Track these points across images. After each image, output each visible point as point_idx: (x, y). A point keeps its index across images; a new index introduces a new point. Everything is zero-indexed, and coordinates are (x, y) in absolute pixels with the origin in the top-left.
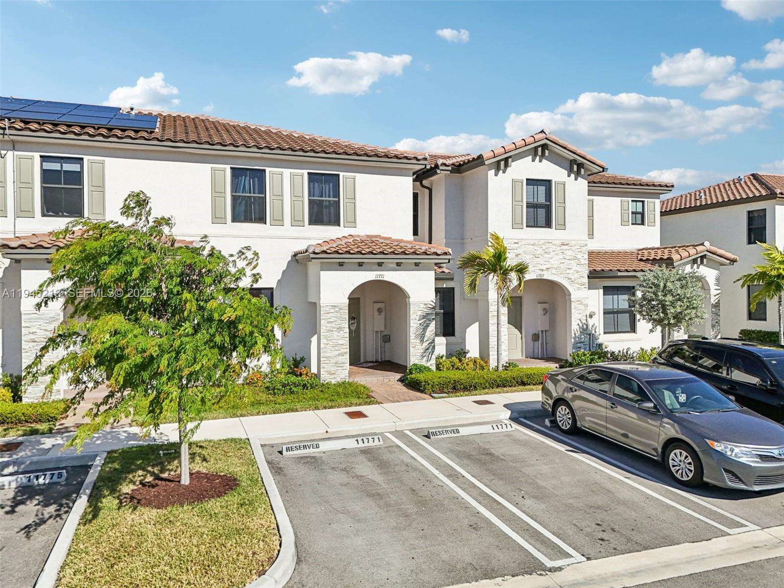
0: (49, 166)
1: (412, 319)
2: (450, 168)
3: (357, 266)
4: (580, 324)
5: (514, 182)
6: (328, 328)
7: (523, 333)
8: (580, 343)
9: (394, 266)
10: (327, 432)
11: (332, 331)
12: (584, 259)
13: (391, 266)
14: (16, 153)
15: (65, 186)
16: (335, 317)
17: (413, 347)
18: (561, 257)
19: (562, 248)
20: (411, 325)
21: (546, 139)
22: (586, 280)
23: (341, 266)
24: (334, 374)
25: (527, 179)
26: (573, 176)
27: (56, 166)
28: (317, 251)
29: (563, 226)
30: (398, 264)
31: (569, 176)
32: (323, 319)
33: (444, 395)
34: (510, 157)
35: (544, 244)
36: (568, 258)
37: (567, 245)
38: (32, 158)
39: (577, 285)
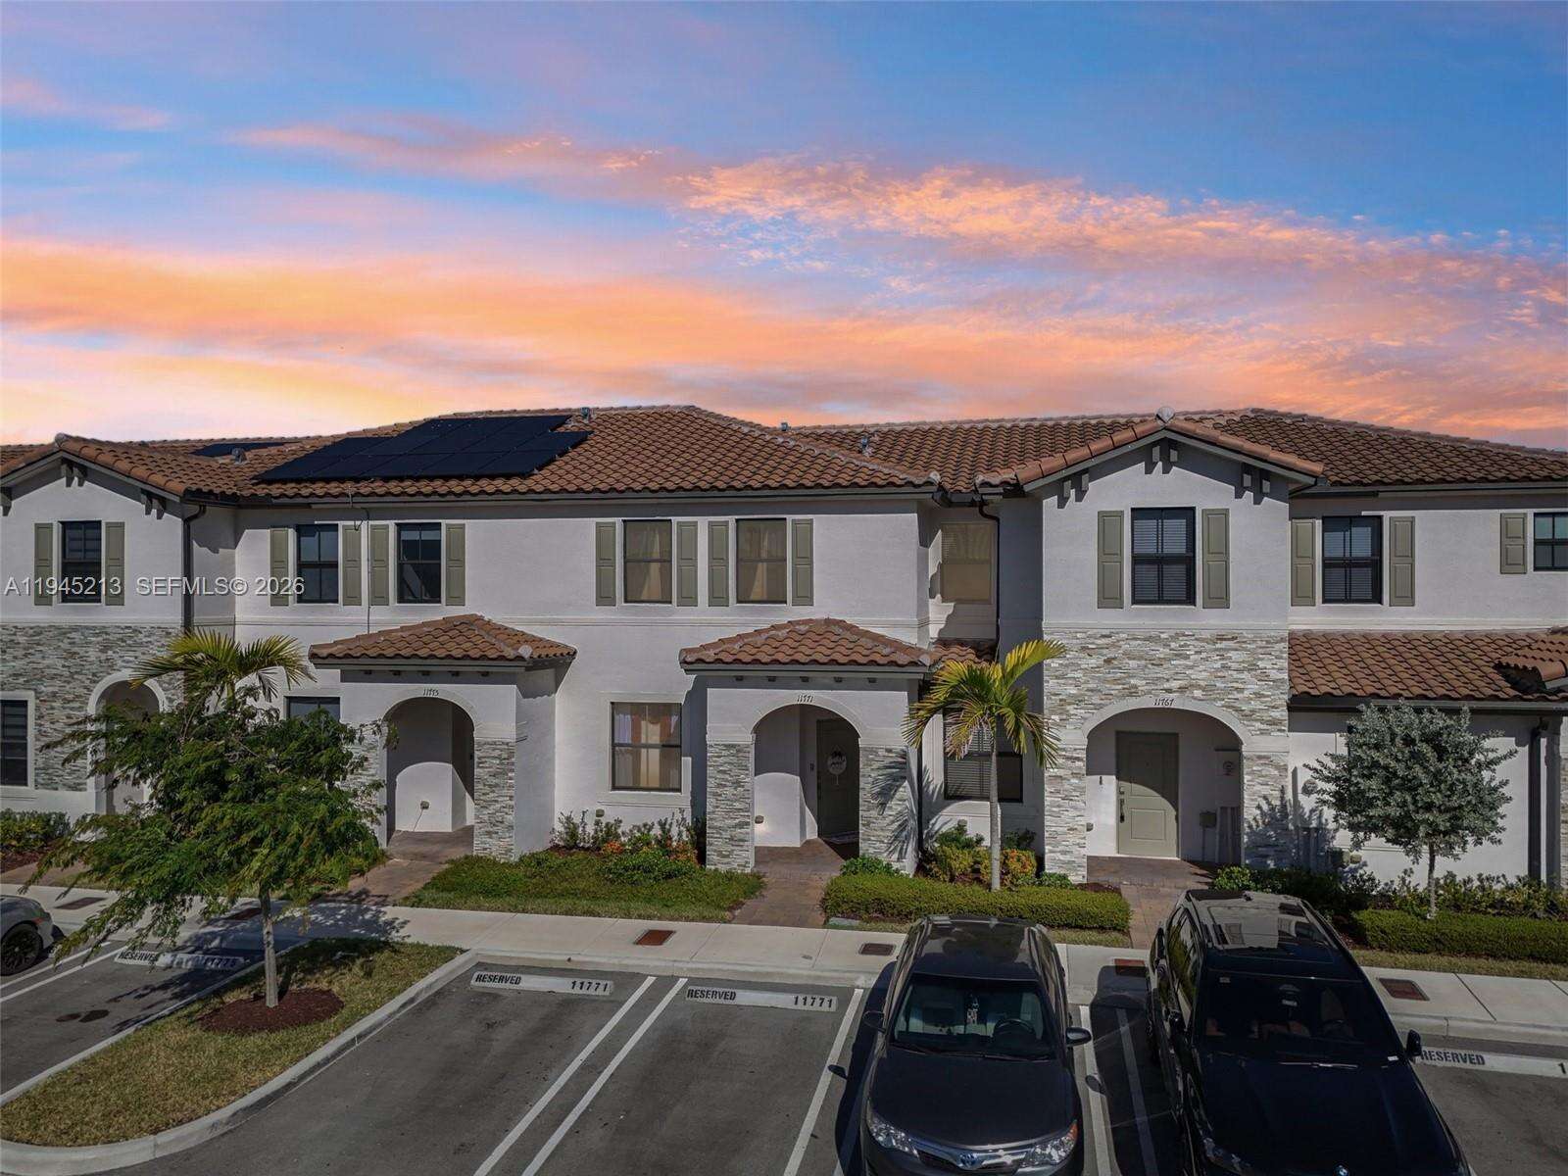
0: (407, 536)
1: (863, 776)
2: (1001, 490)
3: (766, 682)
4: (1265, 807)
5: (1103, 516)
6: (717, 781)
7: (1180, 810)
8: (1266, 846)
9: (832, 682)
10: (569, 960)
11: (725, 786)
12: (1277, 667)
13: (827, 681)
14: (371, 522)
15: (424, 562)
16: (729, 763)
17: (864, 825)
18: (1218, 665)
19: (1218, 646)
20: (862, 785)
21: (1165, 428)
22: (1282, 714)
23: (740, 681)
24: (727, 856)
25: (1133, 510)
26: (1249, 495)
27: (414, 535)
28: (689, 659)
29: (1220, 599)
30: (839, 680)
31: (1238, 495)
32: (711, 766)
33: (856, 923)
34: (1086, 471)
35: (1175, 637)
36: (1234, 666)
37: (1233, 639)
38: (387, 527)
39: (1258, 725)
